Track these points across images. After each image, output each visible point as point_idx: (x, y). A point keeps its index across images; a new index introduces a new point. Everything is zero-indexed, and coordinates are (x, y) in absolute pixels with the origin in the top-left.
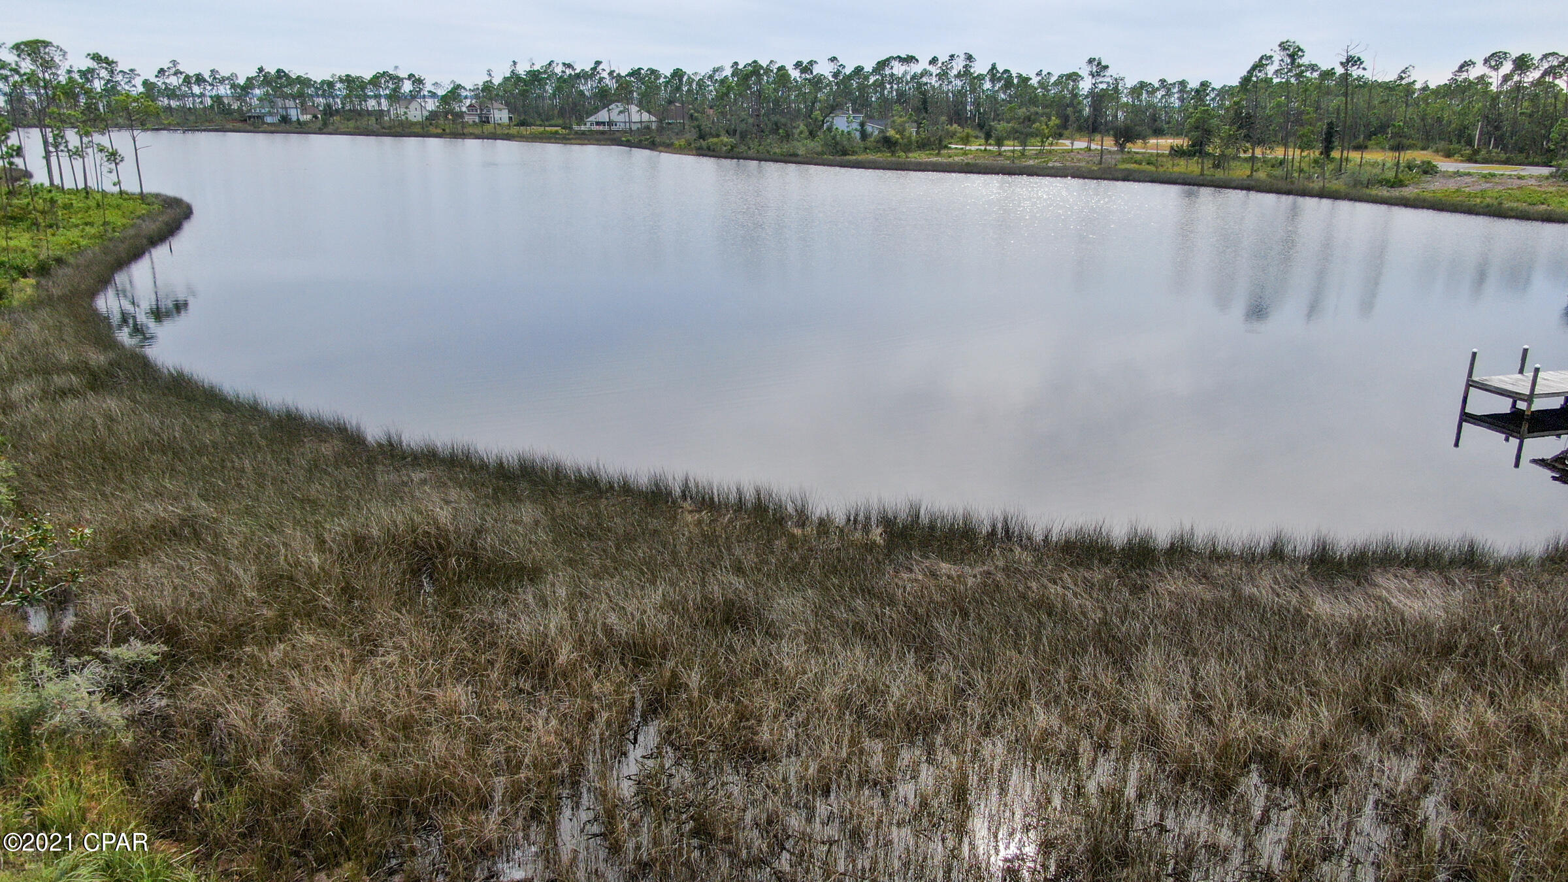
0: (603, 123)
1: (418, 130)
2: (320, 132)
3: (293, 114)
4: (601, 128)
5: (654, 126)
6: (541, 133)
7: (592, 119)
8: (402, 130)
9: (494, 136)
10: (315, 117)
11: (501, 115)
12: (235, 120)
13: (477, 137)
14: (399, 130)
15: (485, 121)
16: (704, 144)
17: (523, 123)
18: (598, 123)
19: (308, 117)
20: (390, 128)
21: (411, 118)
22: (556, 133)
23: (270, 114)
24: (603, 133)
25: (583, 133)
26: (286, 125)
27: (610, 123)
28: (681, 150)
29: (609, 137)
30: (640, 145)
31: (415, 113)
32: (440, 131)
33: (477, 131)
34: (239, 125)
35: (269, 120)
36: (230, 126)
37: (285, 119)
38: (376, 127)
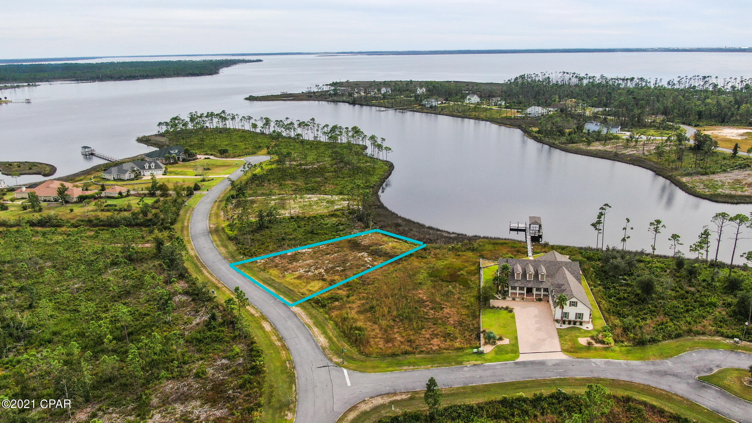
1: (468, 113)
2: (440, 114)
8: (464, 113)
15: (496, 105)
26: (431, 109)
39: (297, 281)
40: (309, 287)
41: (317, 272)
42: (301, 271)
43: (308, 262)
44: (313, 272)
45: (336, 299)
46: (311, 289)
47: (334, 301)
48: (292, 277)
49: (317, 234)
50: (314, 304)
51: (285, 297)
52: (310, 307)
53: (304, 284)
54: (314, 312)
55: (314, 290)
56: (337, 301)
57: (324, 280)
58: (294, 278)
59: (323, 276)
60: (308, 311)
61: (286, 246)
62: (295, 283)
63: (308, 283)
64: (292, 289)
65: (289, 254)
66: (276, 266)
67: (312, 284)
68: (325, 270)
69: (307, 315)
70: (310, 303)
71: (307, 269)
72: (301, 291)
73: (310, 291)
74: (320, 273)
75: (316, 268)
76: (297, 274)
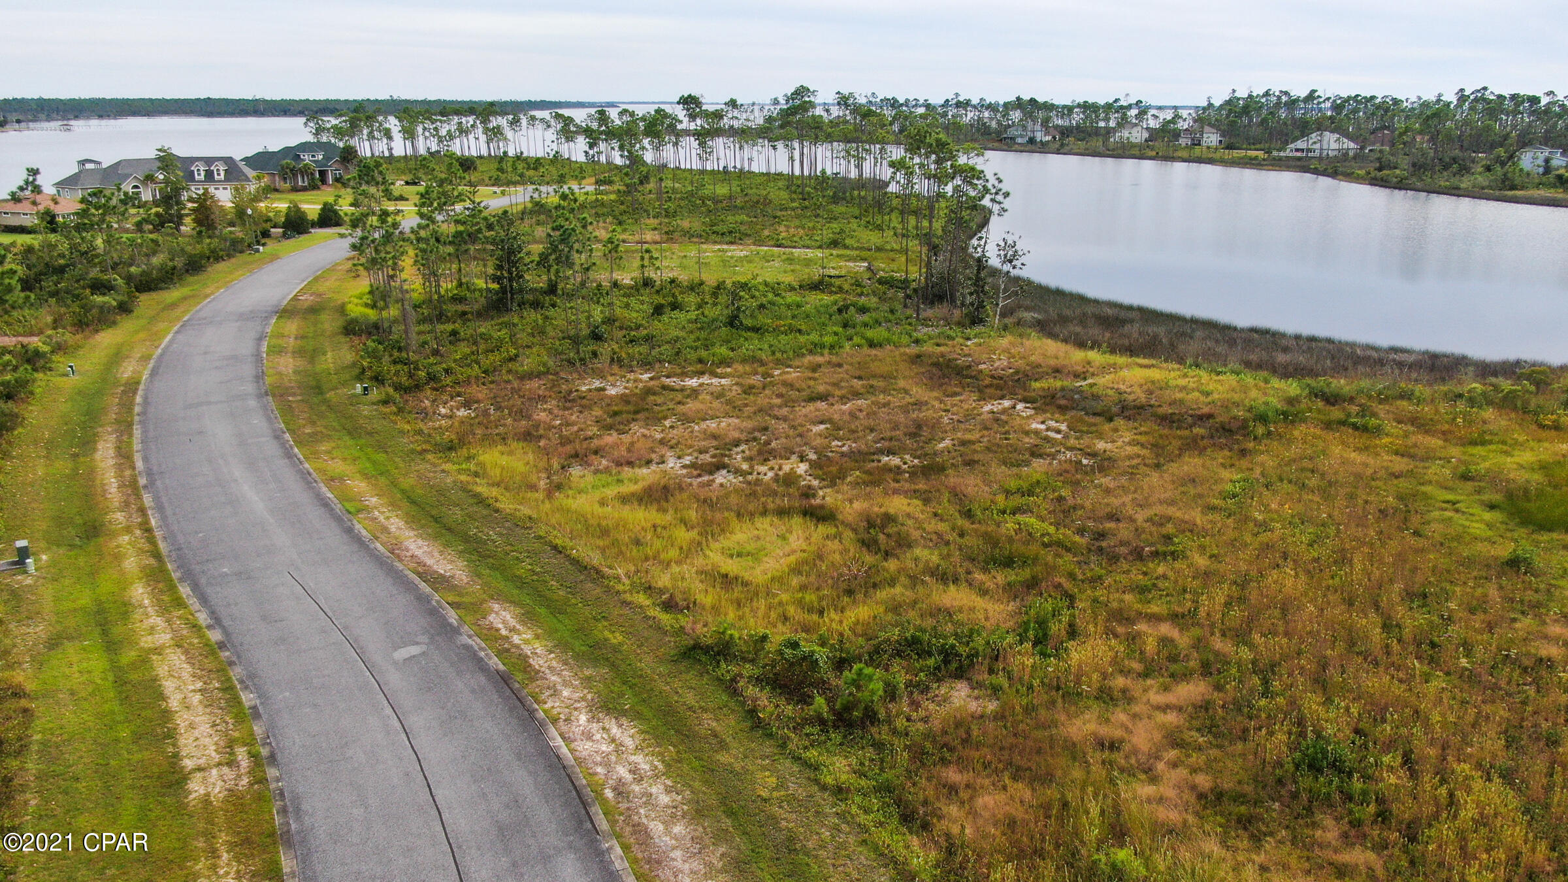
0: (1302, 150)
1: (1136, 152)
2: (1058, 152)
3: (1039, 136)
4: (1299, 154)
5: (1351, 154)
6: (1242, 158)
7: (1292, 146)
8: (1124, 151)
9: (1200, 160)
10: (1054, 138)
11: (1212, 138)
12: (994, 140)
13: (1184, 160)
14: (1120, 152)
15: (1197, 143)
16: (1379, 174)
17: (1230, 147)
18: (1297, 150)
19: (1048, 138)
20: (1113, 150)
21: (1133, 140)
22: (1256, 158)
23: (1022, 136)
24: (1299, 159)
25: (1280, 159)
26: (1033, 146)
27: (1309, 150)
28: (1358, 180)
29: (1302, 165)
30: (1324, 173)
31: (1137, 135)
32: (1154, 153)
33: (1185, 154)
34: (996, 144)
35: (1019, 140)
36: (990, 146)
37: (1032, 141)
38: (1101, 149)
39: (641, 517)
40: (715, 557)
41: (765, 472)
42: (672, 463)
43: (712, 425)
44: (738, 472)
45: (948, 655)
46: (731, 567)
47: (937, 675)
48: (611, 492)
49: (755, 330)
50: (765, 701)
51: (528, 617)
52: (727, 725)
53: (683, 535)
54: (765, 782)
55: (758, 574)
56: (960, 674)
57: (819, 515)
58: (624, 499)
59: (808, 493)
60: (709, 771)
61: (602, 363)
62: (621, 525)
63: (710, 529)
64: (596, 559)
65: (612, 392)
66: (528, 436)
67: (741, 535)
68: (814, 465)
69: (698, 813)
70: (731, 687)
71: (707, 458)
72: (663, 580)
73: (727, 581)
74: (789, 480)
75: (765, 454)
76: (647, 475)
